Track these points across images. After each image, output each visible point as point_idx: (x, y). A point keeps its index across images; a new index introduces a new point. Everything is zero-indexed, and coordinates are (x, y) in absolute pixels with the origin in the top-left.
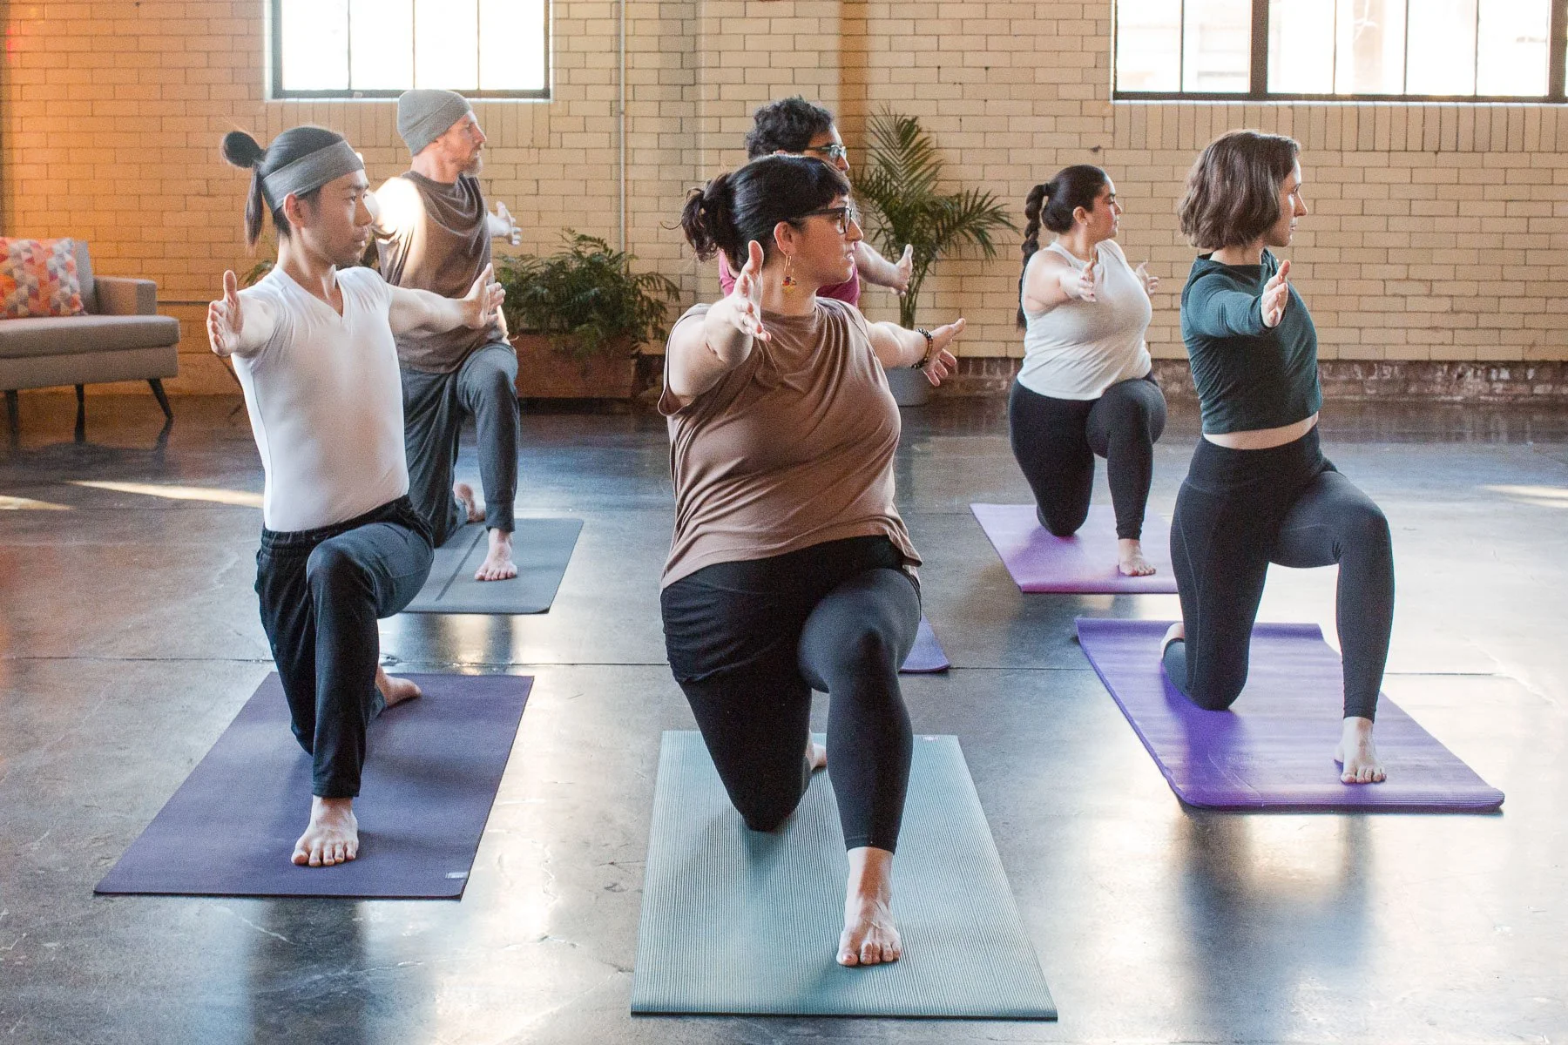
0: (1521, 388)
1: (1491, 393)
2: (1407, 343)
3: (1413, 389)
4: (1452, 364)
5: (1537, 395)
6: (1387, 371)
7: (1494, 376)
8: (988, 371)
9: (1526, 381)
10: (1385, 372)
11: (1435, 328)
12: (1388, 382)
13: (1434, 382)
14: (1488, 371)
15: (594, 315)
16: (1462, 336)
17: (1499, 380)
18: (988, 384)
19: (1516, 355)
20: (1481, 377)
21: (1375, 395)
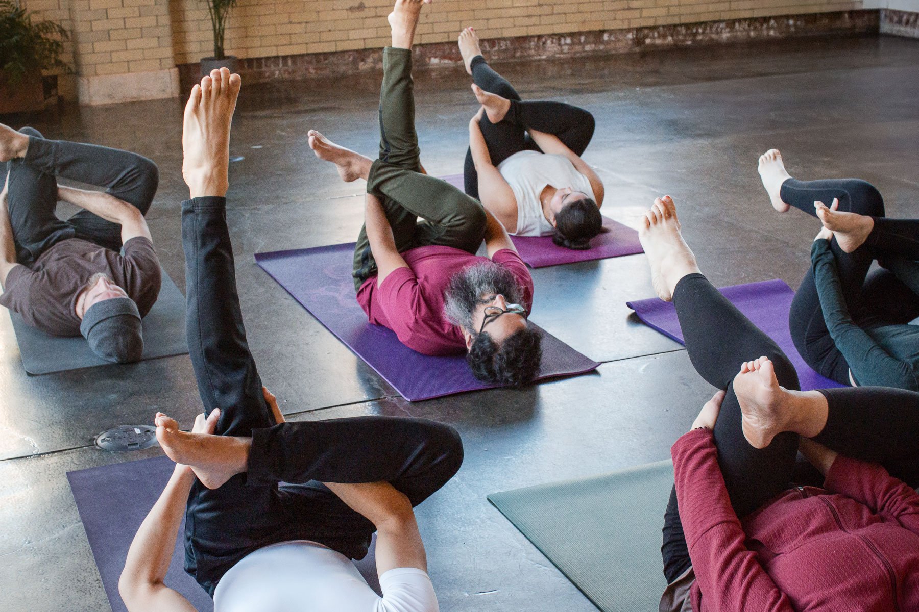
0: (578, 48)
1: (562, 52)
2: (515, 26)
3: (518, 54)
4: (539, 37)
5: (586, 51)
6: (503, 44)
7: (562, 42)
8: (266, 66)
9: (580, 43)
10: (502, 45)
11: (529, 16)
12: (504, 51)
13: (529, 48)
14: (559, 40)
15: (16, 55)
16: (545, 20)
17: (566, 44)
18: (267, 74)
19: (574, 28)
20: (555, 43)
21: (497, 59)
